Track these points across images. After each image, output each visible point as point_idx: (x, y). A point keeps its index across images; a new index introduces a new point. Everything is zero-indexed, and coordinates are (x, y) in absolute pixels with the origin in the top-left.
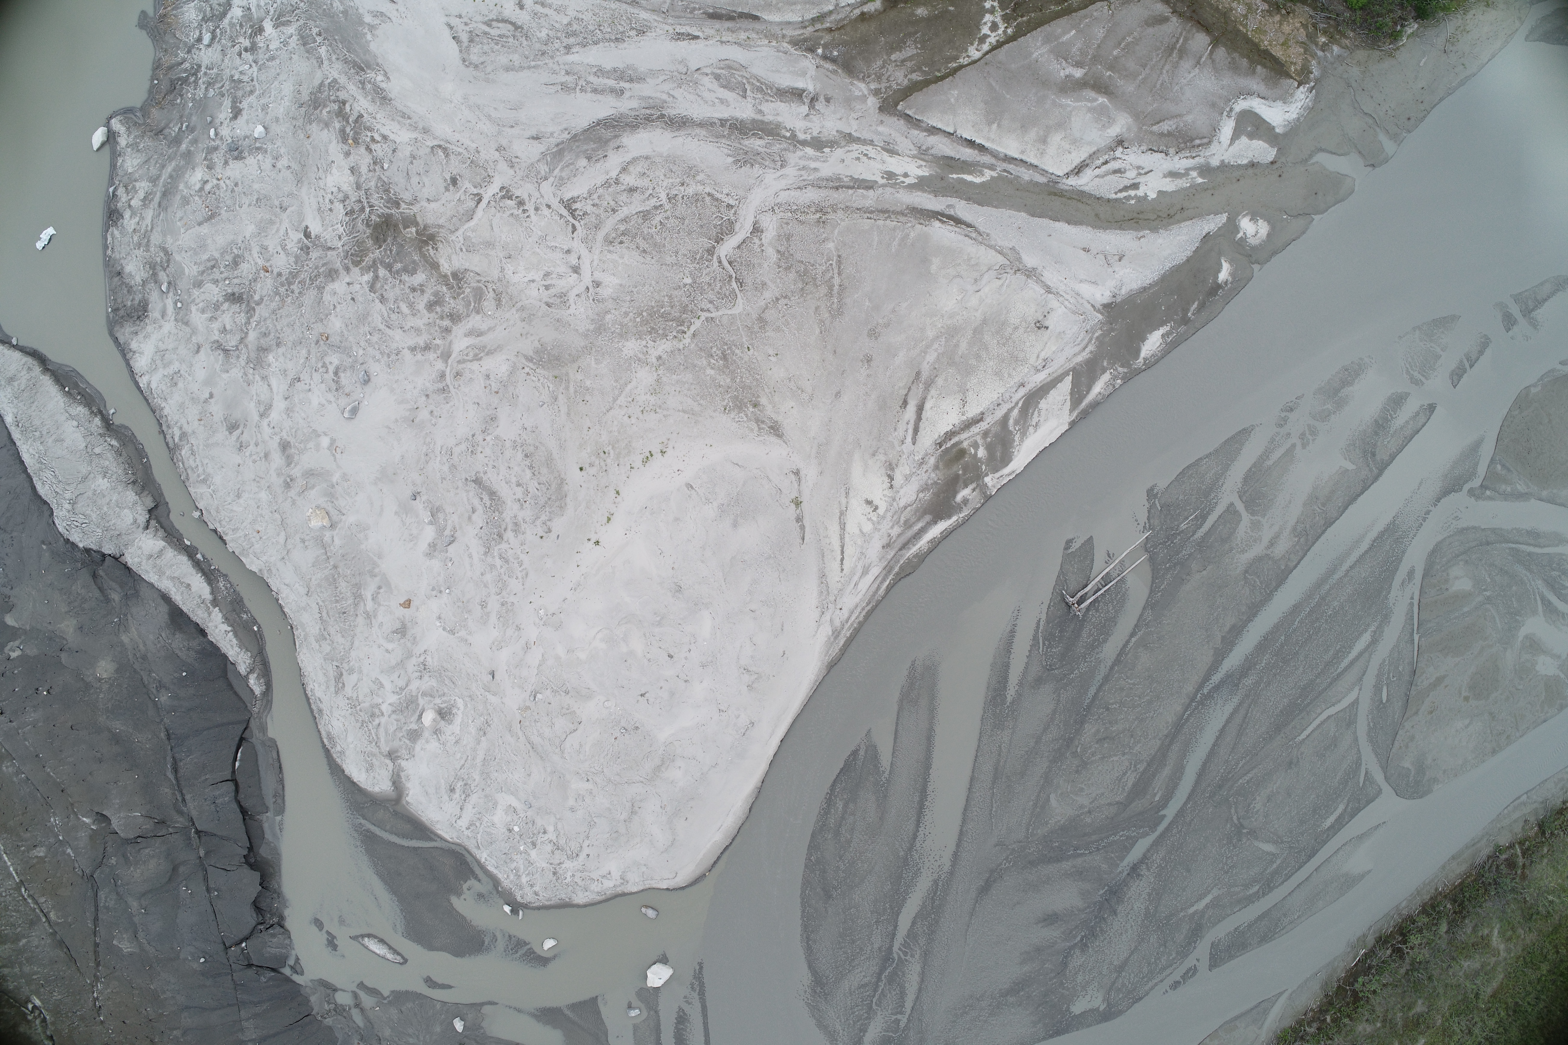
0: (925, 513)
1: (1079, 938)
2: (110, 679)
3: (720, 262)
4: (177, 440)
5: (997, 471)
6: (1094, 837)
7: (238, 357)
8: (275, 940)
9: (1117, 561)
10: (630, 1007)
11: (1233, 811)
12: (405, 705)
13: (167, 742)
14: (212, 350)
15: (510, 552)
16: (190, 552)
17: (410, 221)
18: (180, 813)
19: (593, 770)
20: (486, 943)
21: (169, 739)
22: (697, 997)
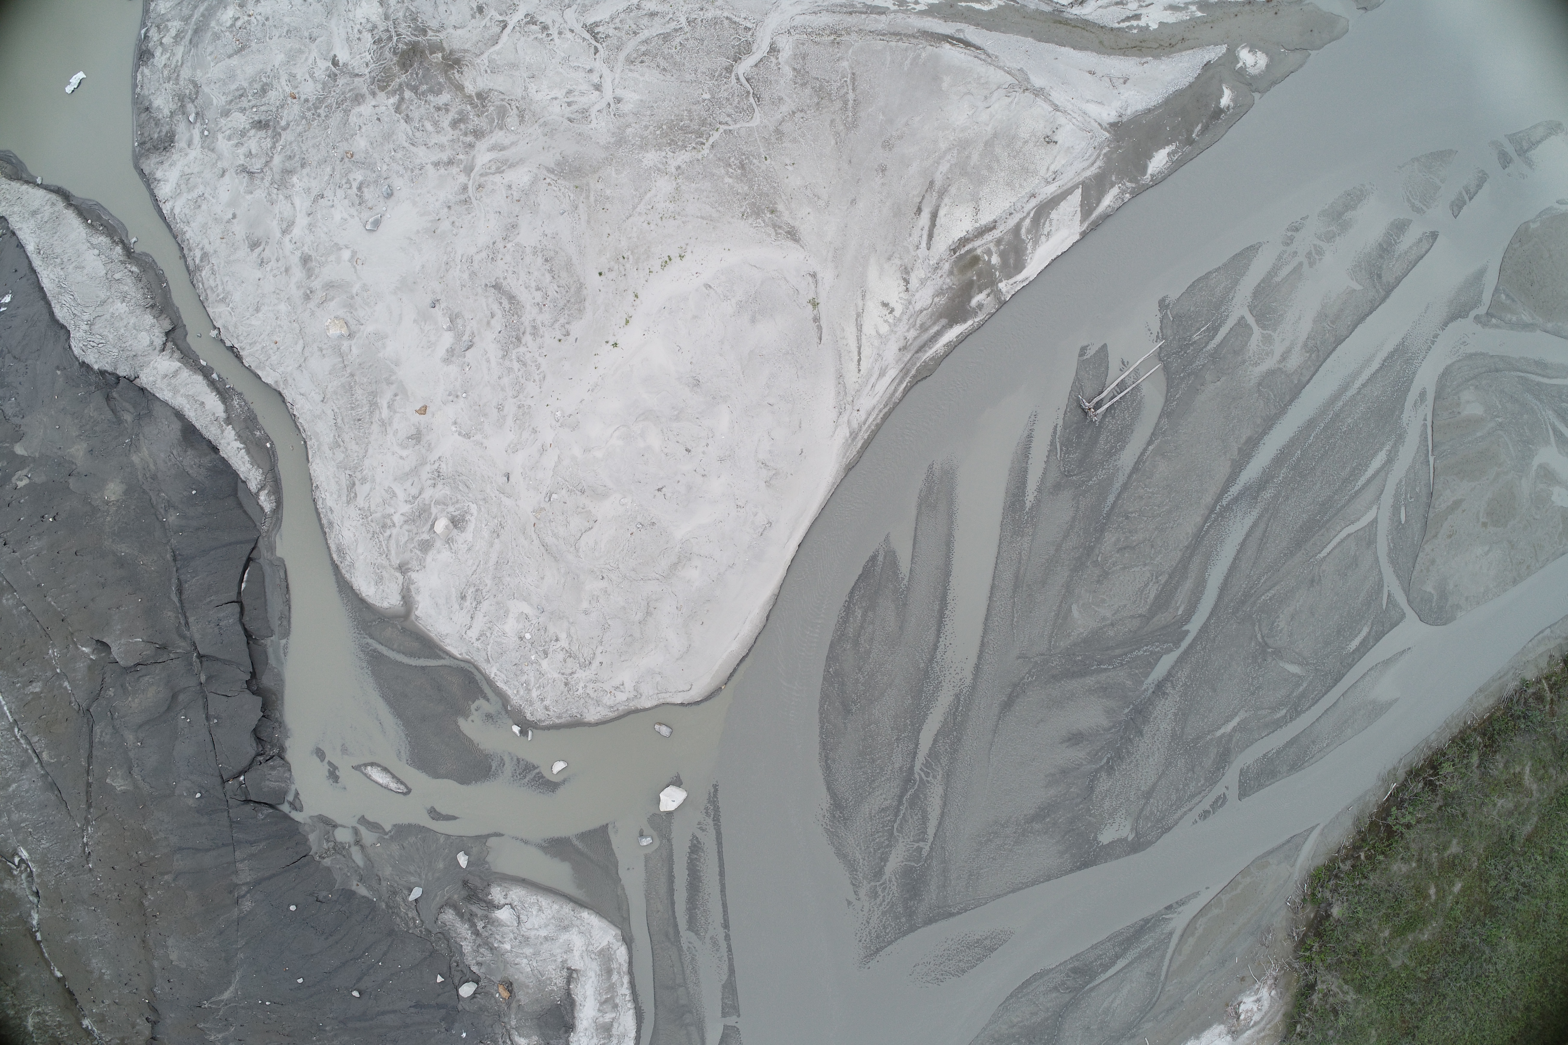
0: (940, 316)
1: (1105, 760)
2: (118, 501)
3: (738, 79)
4: (197, 262)
5: (1011, 277)
6: (1118, 652)
7: (263, 179)
8: (274, 773)
9: (1131, 369)
10: (641, 835)
11: (1257, 628)
12: (417, 514)
13: (173, 564)
14: (237, 174)
15: (528, 355)
16: (206, 372)
17: (436, 47)
18: (183, 637)
19: (608, 566)
20: (493, 768)
21: (175, 560)
22: (711, 823)
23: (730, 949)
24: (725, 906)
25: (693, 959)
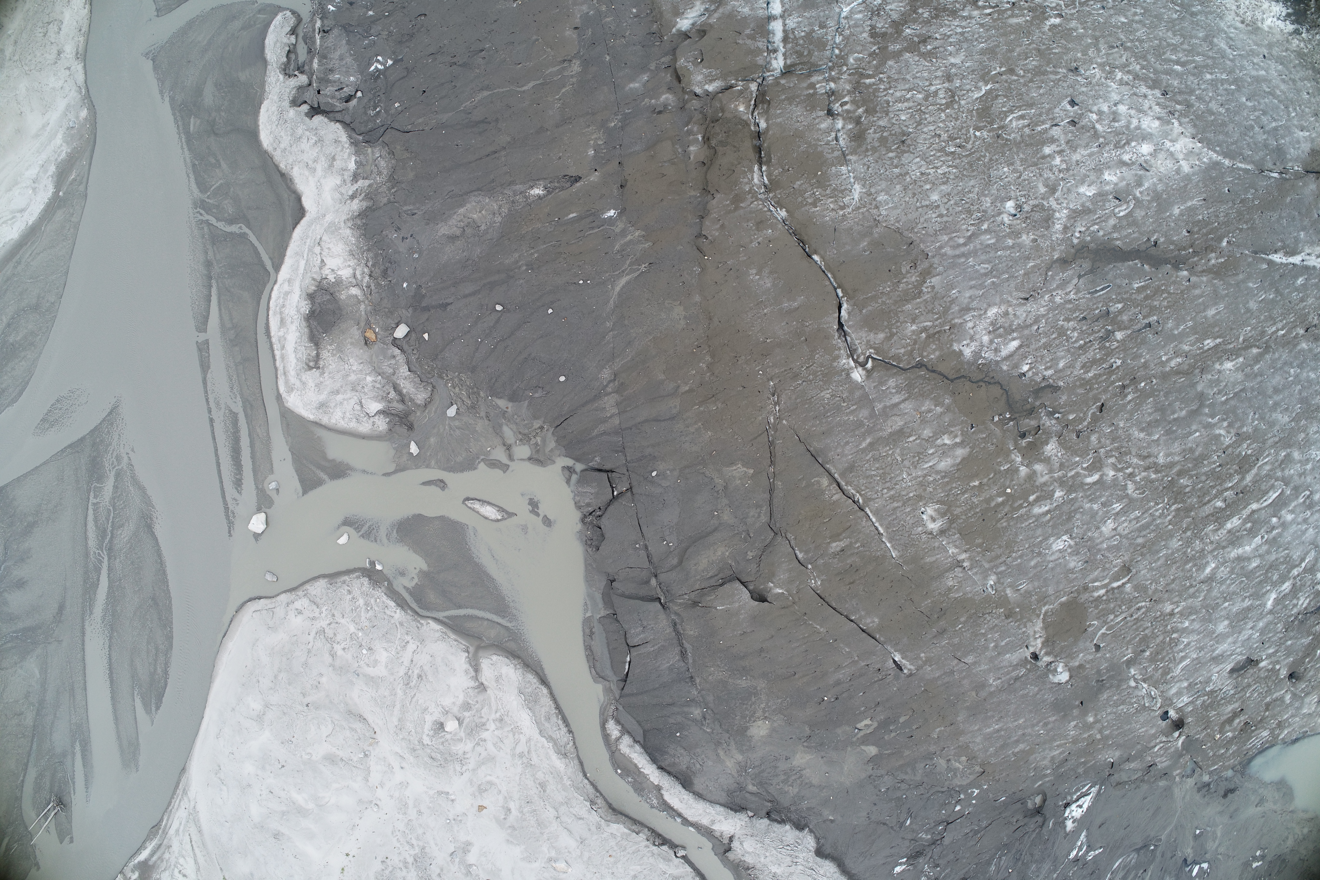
0: (154, 866)
2: (754, 722)
9: (45, 826)
10: (277, 491)
12: (475, 732)
15: (407, 849)
18: (677, 614)
20: (395, 532)
21: (692, 677)
22: (229, 505)
23: (207, 400)
24: (214, 438)
25: (232, 388)
